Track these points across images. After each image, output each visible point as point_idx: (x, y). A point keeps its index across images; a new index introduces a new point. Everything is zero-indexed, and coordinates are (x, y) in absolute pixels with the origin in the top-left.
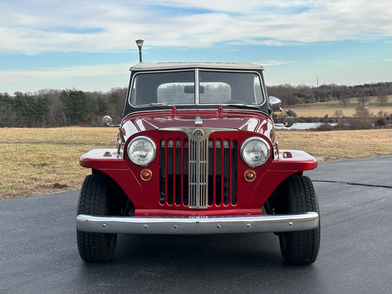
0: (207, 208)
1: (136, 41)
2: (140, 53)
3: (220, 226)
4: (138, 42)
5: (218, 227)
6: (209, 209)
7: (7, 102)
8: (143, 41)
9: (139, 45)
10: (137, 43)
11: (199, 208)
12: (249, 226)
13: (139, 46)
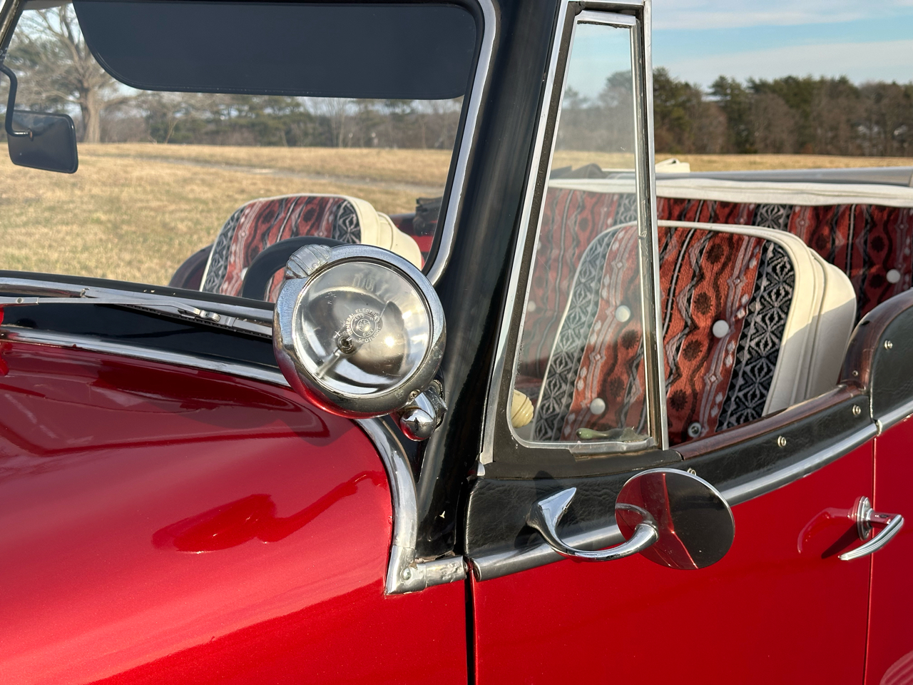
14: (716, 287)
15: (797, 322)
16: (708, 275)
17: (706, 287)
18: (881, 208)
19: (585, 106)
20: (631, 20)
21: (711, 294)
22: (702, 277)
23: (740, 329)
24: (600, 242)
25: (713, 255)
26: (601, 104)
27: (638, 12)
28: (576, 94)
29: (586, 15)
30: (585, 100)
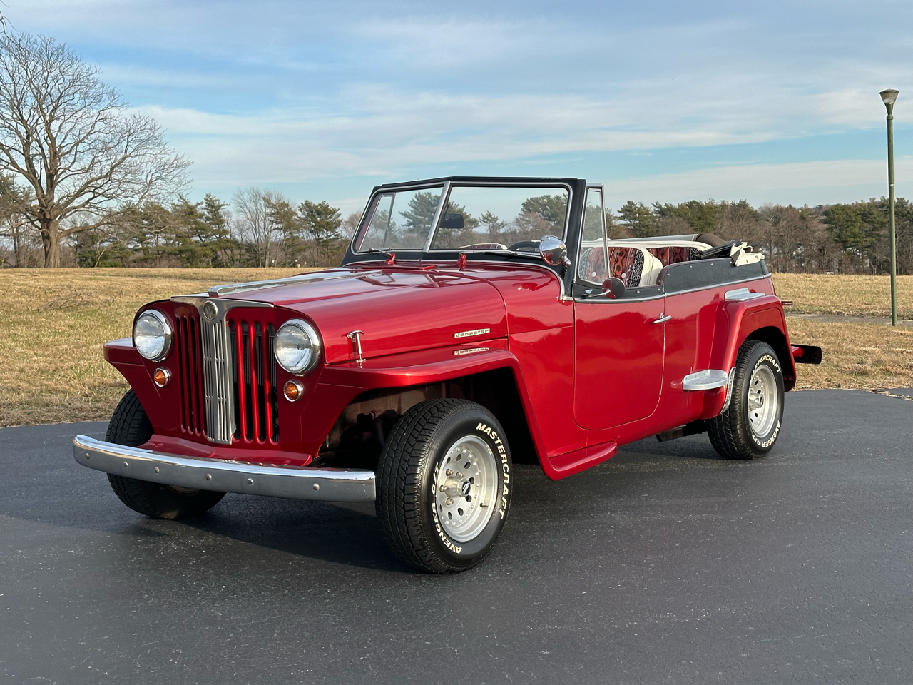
0: (231, 443)
1: (881, 93)
2: (889, 119)
3: (210, 477)
4: (884, 94)
5: (208, 479)
6: (234, 445)
7: (903, 216)
8: (898, 92)
9: (887, 101)
10: (883, 98)
11: (217, 442)
12: (250, 483)
13: (887, 105)
14: (622, 263)
15: (645, 271)
16: (620, 260)
17: (619, 263)
18: (678, 248)
19: (502, 231)
20: (600, 190)
21: (621, 265)
22: (618, 261)
23: (629, 274)
24: (586, 253)
25: (621, 254)
26: (517, 229)
27: (601, 188)
28: (495, 219)
29: (590, 189)
30: (503, 225)
